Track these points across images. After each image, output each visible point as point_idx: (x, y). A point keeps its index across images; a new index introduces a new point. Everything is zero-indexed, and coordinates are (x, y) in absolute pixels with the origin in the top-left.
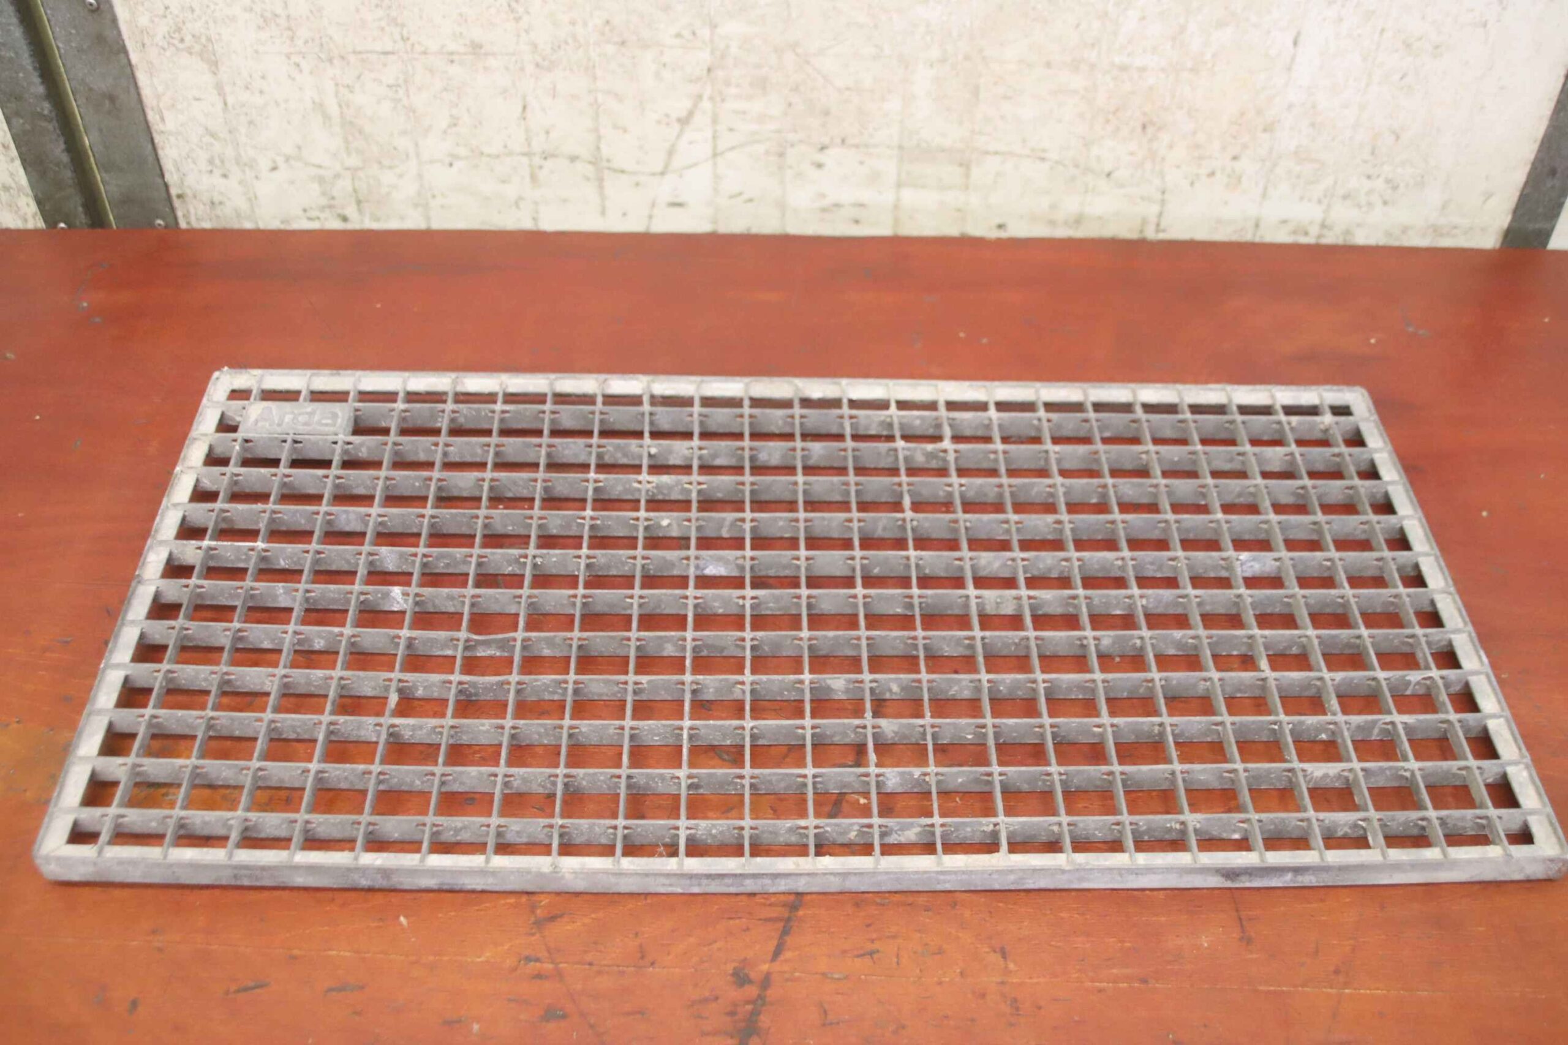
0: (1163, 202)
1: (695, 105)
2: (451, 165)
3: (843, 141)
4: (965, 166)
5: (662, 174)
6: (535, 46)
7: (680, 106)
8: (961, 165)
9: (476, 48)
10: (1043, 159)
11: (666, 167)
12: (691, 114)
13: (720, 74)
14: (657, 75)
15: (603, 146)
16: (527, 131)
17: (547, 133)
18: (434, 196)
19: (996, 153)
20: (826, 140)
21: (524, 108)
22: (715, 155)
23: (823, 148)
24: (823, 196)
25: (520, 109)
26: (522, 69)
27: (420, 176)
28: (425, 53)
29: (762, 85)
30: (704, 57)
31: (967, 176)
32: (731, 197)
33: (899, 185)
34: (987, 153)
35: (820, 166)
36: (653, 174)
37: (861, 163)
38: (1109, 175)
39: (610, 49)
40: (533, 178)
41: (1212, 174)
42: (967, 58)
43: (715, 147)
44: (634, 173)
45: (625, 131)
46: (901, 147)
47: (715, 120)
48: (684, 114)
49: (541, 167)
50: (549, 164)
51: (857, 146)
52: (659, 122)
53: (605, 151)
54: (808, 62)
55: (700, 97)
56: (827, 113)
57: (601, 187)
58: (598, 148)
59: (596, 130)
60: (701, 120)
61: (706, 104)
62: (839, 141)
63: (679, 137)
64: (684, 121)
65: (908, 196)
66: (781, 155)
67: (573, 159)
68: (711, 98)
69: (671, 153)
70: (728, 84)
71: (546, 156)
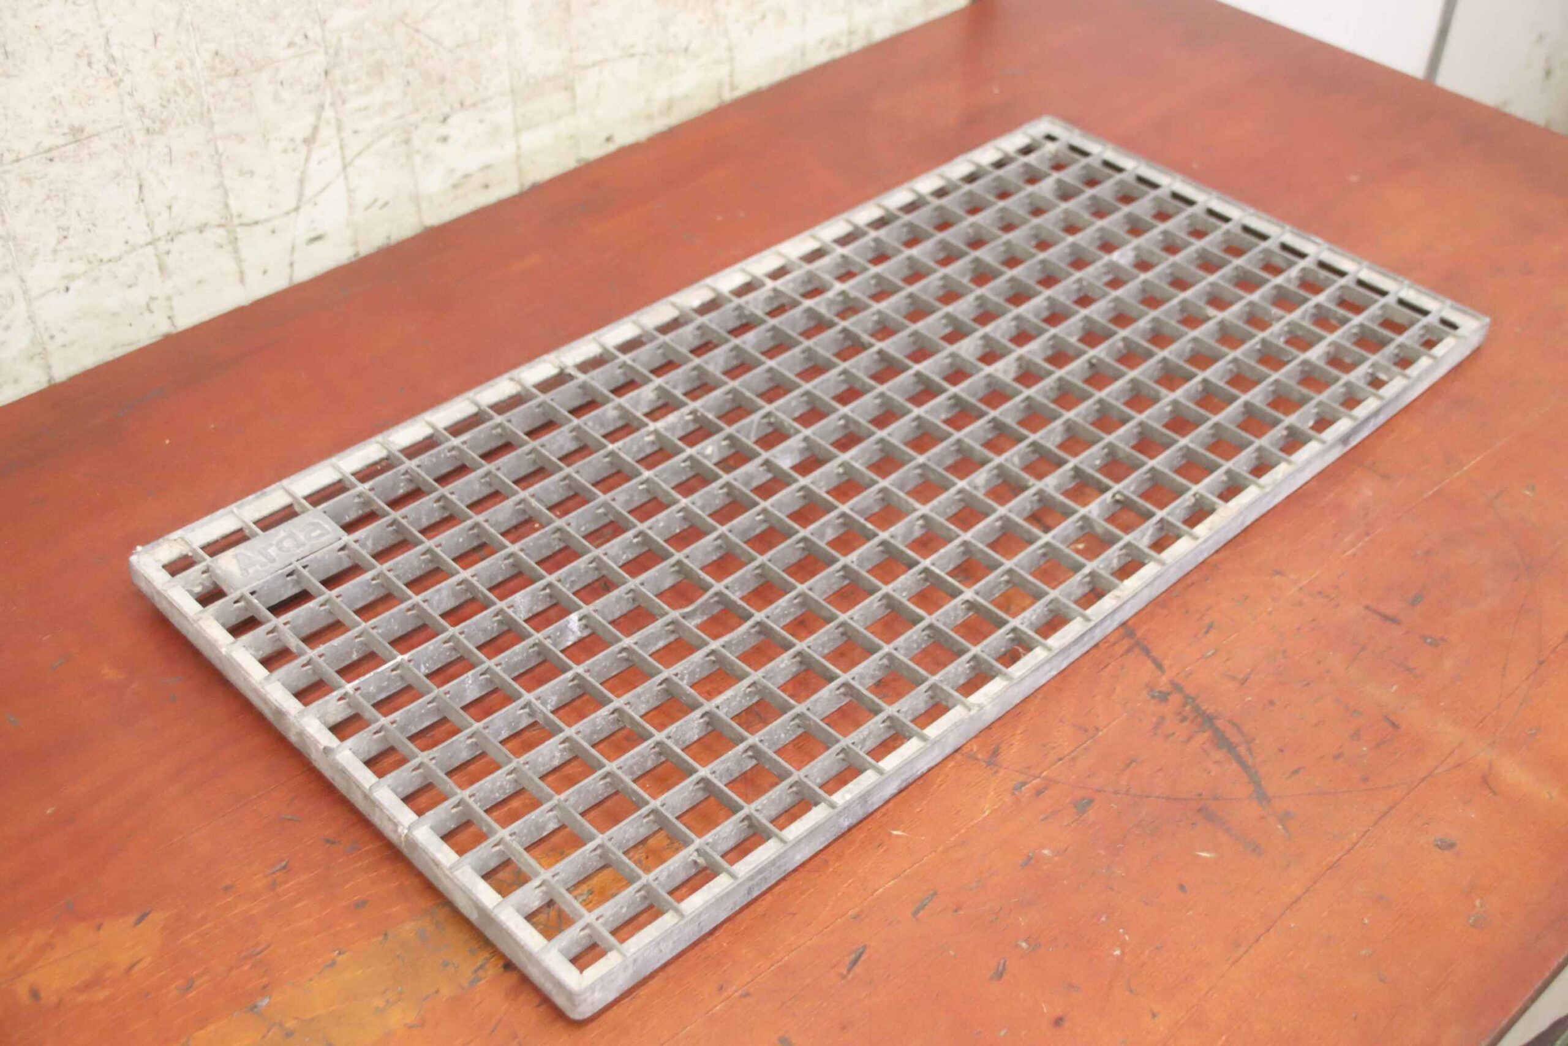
0: (731, 60)
1: (319, 118)
2: (67, 289)
4: (570, 88)
5: (297, 209)
6: (142, 109)
7: (304, 124)
8: (566, 89)
9: (77, 133)
10: (632, 55)
11: (300, 196)
12: (316, 128)
13: (337, 73)
14: (276, 97)
15: (232, 202)
16: (147, 215)
17: (170, 208)
18: (52, 337)
19: (594, 64)
20: (446, 109)
21: (141, 187)
22: (345, 167)
23: (445, 120)
24: (452, 171)
25: (136, 189)
26: (132, 142)
27: (31, 319)
28: (18, 160)
29: (378, 71)
30: (320, 60)
31: (573, 97)
32: (367, 209)
33: (517, 131)
34: (586, 67)
35: (445, 139)
36: (288, 213)
37: (481, 121)
38: (686, 50)
39: (224, 84)
40: (162, 268)
41: (764, 17)
43: (343, 158)
44: (267, 220)
45: (252, 173)
46: (513, 91)
47: (339, 129)
48: (307, 132)
49: (168, 253)
50: (175, 247)
51: (474, 105)
52: (285, 151)
53: (235, 205)
54: (417, 31)
55: (322, 107)
56: (443, 79)
57: (236, 251)
58: (227, 206)
59: (221, 185)
60: (327, 132)
61: (329, 113)
62: (457, 106)
63: (307, 160)
64: (309, 141)
65: (530, 140)
66: (407, 142)
67: (201, 229)
68: (332, 104)
69: (302, 182)
70: (346, 82)
71: (172, 237)
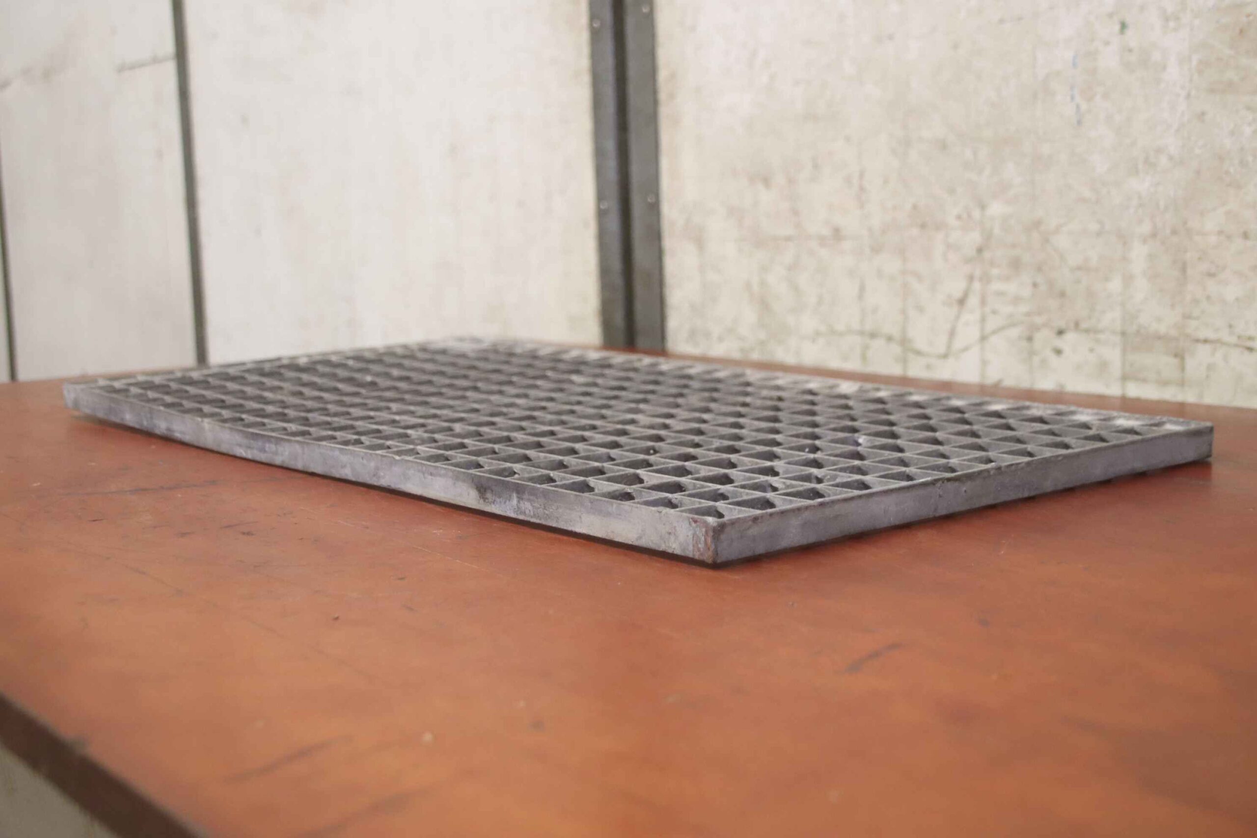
1: (969, 286)
2: (815, 341)
3: (1077, 325)
4: (1180, 356)
5: (946, 356)
6: (871, 230)
7: (957, 287)
8: (1176, 356)
9: (837, 232)
10: (1250, 349)
11: (949, 346)
12: (966, 295)
13: (987, 255)
14: (945, 255)
15: (908, 327)
16: (862, 310)
17: (875, 312)
19: (1206, 341)
20: (1062, 324)
21: (861, 288)
22: (983, 338)
23: (1060, 332)
25: (858, 288)
26: (863, 252)
28: (809, 237)
29: (1016, 264)
30: (975, 238)
31: (1183, 368)
33: (1124, 376)
34: (1197, 341)
35: (1058, 352)
36: (940, 356)
37: (1092, 350)
39: (915, 231)
40: (864, 356)
42: (1174, 232)
43: (982, 329)
45: (922, 311)
46: (1123, 334)
47: (983, 302)
48: (958, 294)
49: (869, 346)
50: (874, 343)
51: (1087, 331)
52: (944, 303)
53: (910, 332)
54: (1048, 241)
55: (971, 278)
56: (1063, 294)
57: (905, 369)
58: (905, 329)
59: (904, 312)
60: (973, 301)
61: (977, 285)
62: (1072, 325)
63: (958, 317)
64: (962, 302)
66: (1030, 339)
67: (890, 339)
68: (981, 280)
69: (952, 334)
70: (992, 264)
71: (873, 335)
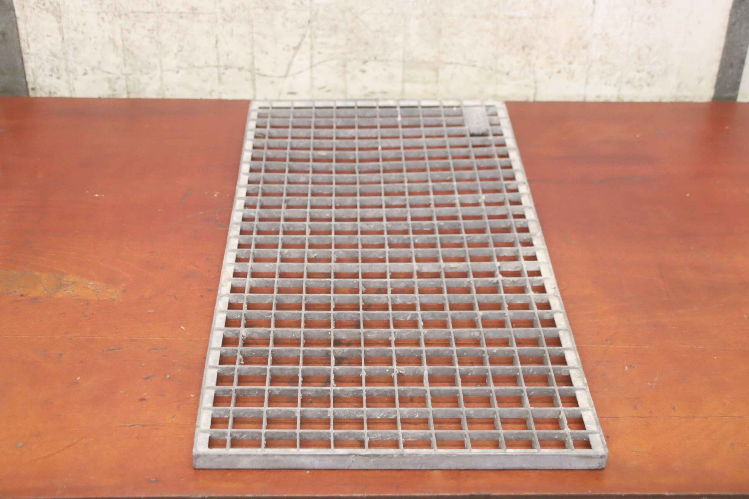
0: (536, 88)
1: (302, 40)
2: (178, 72)
3: (375, 58)
4: (436, 70)
5: (285, 76)
6: (223, 9)
7: (294, 41)
8: (434, 70)
9: (194, 10)
10: (474, 66)
11: (287, 72)
12: (300, 45)
13: (314, 24)
14: (284, 24)
15: (256, 62)
16: (218, 54)
17: (228, 55)
18: (168, 89)
19: (451, 63)
20: (366, 58)
21: (217, 42)
22: (311, 67)
23: (365, 62)
24: (365, 88)
25: (214, 42)
26: (217, 21)
27: (161, 79)
28: (168, 12)
29: (335, 29)
30: (307, 15)
31: (437, 76)
32: (320, 89)
33: (404, 81)
34: (446, 63)
35: (364, 71)
36: (280, 77)
37: (384, 70)
38: (508, 74)
39: (261, 11)
40: (220, 79)
41: (559, 72)
42: (435, 14)
43: (311, 62)
44: (271, 76)
45: (267, 53)
46: (404, 61)
47: (312, 48)
48: (296, 45)
49: (224, 74)
50: (228, 72)
51: (382, 61)
52: (284, 49)
53: (257, 65)
54: (357, 17)
55: (304, 36)
56: (367, 44)
57: (254, 84)
58: (253, 63)
59: (252, 54)
60: (305, 48)
61: (307, 40)
62: (373, 58)
63: (294, 57)
64: (297, 48)
65: (408, 87)
66: (345, 66)
67: (240, 69)
68: (310, 37)
69: (290, 65)
70: (318, 29)
71: (227, 68)
